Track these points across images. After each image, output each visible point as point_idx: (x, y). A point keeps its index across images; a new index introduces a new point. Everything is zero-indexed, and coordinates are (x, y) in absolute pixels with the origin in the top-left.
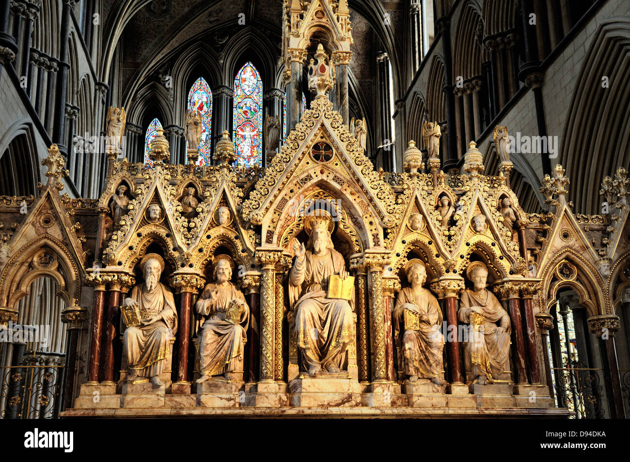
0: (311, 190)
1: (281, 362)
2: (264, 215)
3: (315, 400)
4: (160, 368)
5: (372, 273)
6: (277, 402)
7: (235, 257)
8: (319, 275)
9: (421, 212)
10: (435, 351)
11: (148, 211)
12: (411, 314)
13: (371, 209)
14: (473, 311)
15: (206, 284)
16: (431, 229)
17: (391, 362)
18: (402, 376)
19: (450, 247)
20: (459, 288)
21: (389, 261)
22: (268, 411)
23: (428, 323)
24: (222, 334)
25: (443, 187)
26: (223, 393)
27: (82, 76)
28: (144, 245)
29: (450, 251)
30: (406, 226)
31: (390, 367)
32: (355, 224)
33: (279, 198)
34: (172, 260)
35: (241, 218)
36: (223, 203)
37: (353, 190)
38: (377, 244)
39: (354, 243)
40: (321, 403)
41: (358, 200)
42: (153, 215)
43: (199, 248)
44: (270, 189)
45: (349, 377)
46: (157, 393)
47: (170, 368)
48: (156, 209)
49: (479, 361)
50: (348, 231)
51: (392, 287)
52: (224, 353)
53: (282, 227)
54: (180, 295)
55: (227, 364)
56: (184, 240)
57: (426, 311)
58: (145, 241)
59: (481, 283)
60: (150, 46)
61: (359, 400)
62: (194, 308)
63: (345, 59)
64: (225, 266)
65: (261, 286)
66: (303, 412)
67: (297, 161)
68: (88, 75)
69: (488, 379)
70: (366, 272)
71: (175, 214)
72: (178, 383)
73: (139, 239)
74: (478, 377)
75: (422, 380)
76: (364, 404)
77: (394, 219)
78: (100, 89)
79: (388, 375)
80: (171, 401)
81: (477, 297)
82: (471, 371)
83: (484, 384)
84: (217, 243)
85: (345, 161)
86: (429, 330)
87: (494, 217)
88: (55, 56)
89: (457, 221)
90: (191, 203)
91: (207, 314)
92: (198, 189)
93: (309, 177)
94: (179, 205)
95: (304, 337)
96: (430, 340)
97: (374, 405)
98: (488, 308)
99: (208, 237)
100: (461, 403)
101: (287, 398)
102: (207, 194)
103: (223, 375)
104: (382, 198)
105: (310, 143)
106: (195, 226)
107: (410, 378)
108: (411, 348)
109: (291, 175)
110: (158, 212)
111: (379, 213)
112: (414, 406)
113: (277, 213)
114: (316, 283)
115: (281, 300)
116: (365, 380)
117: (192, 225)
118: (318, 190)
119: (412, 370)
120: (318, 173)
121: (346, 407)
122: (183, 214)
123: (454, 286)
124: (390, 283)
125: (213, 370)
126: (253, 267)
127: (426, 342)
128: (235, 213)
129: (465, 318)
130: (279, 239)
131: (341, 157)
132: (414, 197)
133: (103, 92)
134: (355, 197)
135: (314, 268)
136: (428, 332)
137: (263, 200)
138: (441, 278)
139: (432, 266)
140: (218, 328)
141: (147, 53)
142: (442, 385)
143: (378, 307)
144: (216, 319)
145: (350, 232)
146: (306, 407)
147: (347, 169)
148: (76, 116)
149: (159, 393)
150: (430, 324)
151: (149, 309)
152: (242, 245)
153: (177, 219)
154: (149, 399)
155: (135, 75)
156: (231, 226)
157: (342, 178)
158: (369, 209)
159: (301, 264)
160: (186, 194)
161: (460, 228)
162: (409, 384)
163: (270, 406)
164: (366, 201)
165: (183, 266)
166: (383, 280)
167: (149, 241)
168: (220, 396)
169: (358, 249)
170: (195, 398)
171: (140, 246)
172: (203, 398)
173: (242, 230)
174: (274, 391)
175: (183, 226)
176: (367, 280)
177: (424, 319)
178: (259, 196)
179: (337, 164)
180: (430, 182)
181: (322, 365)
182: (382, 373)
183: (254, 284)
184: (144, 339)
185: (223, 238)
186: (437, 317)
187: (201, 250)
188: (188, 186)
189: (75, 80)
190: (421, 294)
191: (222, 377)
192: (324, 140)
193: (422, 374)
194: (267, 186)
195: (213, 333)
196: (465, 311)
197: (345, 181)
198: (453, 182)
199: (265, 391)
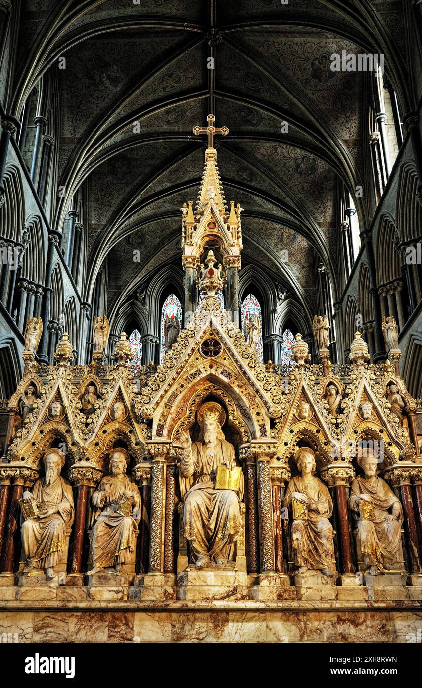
0: (201, 384)
1: (170, 553)
2: (155, 409)
3: (200, 593)
4: (54, 559)
5: (259, 462)
6: (162, 595)
7: (130, 450)
8: (208, 466)
9: (308, 402)
10: (324, 541)
11: (50, 409)
12: (299, 503)
13: (258, 400)
14: (361, 499)
15: (102, 477)
16: (318, 418)
17: (280, 553)
18: (291, 568)
19: (338, 435)
20: (348, 476)
21: (275, 450)
22: (152, 604)
23: (317, 512)
24: (113, 527)
25: (331, 377)
26: (112, 585)
27: (67, 298)
28: (47, 441)
29: (338, 439)
30: (294, 415)
31: (279, 558)
32: (244, 416)
33: (170, 393)
34: (71, 454)
35: (134, 413)
36: (119, 399)
37: (241, 383)
38: (264, 434)
39: (243, 433)
40: (206, 597)
41: (245, 392)
42: (53, 413)
43: (95, 442)
44: (161, 384)
45: (235, 569)
46: (50, 585)
47: (66, 560)
48: (57, 407)
49: (368, 551)
50: (237, 422)
51: (280, 476)
52: (114, 545)
53: (174, 420)
54: (77, 488)
55: (117, 556)
56: (82, 436)
57: (316, 500)
58: (48, 437)
59: (372, 470)
60: (130, 271)
61: (245, 593)
62: (89, 500)
63: (235, 263)
64: (119, 460)
65: (152, 478)
66: (187, 606)
67: (187, 358)
68: (73, 297)
69: (379, 569)
70: (255, 462)
71: (75, 411)
72: (71, 575)
73: (42, 435)
74: (369, 567)
75: (311, 571)
76: (251, 597)
77: (280, 409)
78: (84, 307)
79: (276, 566)
80: (63, 592)
81: (367, 485)
82: (363, 561)
83: (376, 575)
84: (114, 437)
85: (233, 355)
86: (318, 520)
87: (381, 404)
88: (41, 283)
89: (344, 409)
90: (90, 400)
91: (101, 506)
92: (98, 387)
93: (199, 372)
94: (78, 403)
95: (190, 529)
96: (319, 530)
97: (260, 599)
98: (379, 495)
99: (105, 432)
100: (352, 594)
101: (173, 591)
102: (104, 391)
103: (114, 567)
104: (268, 389)
105: (200, 340)
106: (92, 422)
107: (300, 569)
108: (299, 538)
109: (181, 370)
110: (58, 410)
111: (266, 403)
112: (303, 599)
113: (168, 407)
114: (206, 474)
115: (172, 491)
116: (253, 572)
117: (89, 421)
118: (208, 384)
119: (301, 561)
120: (207, 367)
121: (231, 601)
122: (82, 411)
123: (342, 473)
124: (278, 473)
125: (104, 563)
126: (145, 459)
127: (315, 532)
128: (130, 408)
129: (355, 507)
130: (170, 432)
131: (229, 352)
132: (301, 387)
133: (87, 310)
134: (242, 390)
135: (204, 460)
136: (317, 522)
137: (154, 395)
138: (330, 466)
139: (322, 455)
140: (110, 520)
141: (127, 277)
142: (332, 576)
143: (266, 497)
144: (109, 512)
145: (239, 423)
146: (190, 600)
147: (235, 363)
148: (61, 330)
149: (52, 585)
150: (319, 513)
151: (48, 502)
152: (136, 439)
153: (76, 416)
154: (42, 590)
155: (118, 295)
156: (126, 421)
157: (230, 371)
158: (256, 400)
159: (188, 456)
160: (87, 392)
161: (347, 416)
162: (297, 575)
163: (155, 599)
164: (253, 393)
165: (80, 460)
166: (271, 470)
167: (52, 437)
168: (109, 588)
169: (246, 439)
170: (85, 590)
171: (43, 442)
172: (93, 590)
173: (135, 424)
174: (160, 584)
175: (81, 422)
176: (256, 469)
177: (312, 508)
178: (150, 391)
179: (225, 359)
180: (321, 372)
181: (210, 556)
182: (269, 565)
183: (145, 476)
184: (41, 531)
185: (119, 432)
186: (327, 505)
187: (97, 445)
188: (89, 385)
189: (61, 302)
190: (311, 482)
191: (113, 569)
192: (213, 336)
193: (311, 564)
194: (158, 381)
195: (104, 525)
196: (355, 499)
197: (233, 374)
198: (344, 372)
199: (151, 583)
